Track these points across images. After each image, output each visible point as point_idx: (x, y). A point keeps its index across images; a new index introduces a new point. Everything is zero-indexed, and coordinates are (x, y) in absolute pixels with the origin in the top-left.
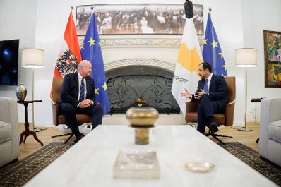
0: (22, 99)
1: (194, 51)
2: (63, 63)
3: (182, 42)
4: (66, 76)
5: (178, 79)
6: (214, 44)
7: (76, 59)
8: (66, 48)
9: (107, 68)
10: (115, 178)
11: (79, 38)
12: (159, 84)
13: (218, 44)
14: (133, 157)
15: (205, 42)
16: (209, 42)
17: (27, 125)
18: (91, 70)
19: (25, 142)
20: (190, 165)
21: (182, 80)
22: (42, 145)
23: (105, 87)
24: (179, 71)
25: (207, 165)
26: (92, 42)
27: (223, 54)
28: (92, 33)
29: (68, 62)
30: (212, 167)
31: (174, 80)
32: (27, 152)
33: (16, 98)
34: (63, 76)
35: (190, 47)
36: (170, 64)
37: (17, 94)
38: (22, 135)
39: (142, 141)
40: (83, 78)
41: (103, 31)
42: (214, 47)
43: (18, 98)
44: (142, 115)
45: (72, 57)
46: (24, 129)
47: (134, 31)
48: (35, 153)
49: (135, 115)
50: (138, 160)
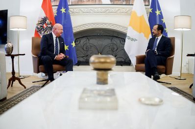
0: (9, 53)
1: (142, 17)
2: (41, 26)
3: (133, 10)
4: (43, 36)
5: (129, 38)
6: (158, 12)
7: (51, 23)
8: (43, 15)
9: (75, 30)
10: (80, 108)
11: (53, 7)
12: (114, 42)
13: (161, 13)
14: (95, 92)
15: (150, 10)
16: (154, 10)
17: (13, 73)
18: (62, 31)
19: (12, 86)
20: (143, 100)
21: (132, 40)
22: (25, 88)
23: (74, 44)
24: (130, 33)
25: (157, 100)
26: (63, 10)
27: (164, 20)
28: (63, 4)
29: (45, 26)
30: (161, 101)
31: (127, 40)
32: (13, 93)
33: (5, 52)
34: (41, 36)
35: (139, 15)
36: (124, 27)
37: (6, 49)
38: (10, 81)
39: (103, 81)
40: (56, 37)
41: (72, 2)
42: (157, 14)
43: (7, 52)
44: (102, 60)
45: (48, 21)
46: (11, 76)
47: (95, 2)
48: (19, 94)
49: (97, 61)
50: (100, 95)
